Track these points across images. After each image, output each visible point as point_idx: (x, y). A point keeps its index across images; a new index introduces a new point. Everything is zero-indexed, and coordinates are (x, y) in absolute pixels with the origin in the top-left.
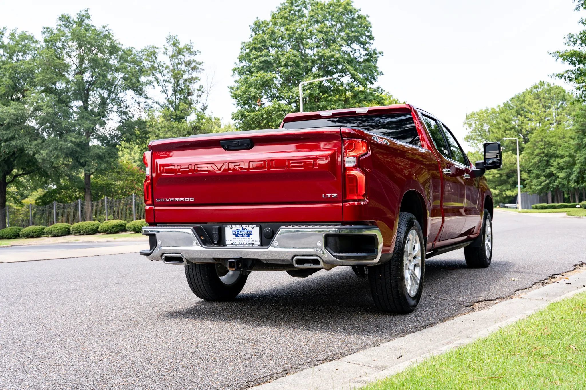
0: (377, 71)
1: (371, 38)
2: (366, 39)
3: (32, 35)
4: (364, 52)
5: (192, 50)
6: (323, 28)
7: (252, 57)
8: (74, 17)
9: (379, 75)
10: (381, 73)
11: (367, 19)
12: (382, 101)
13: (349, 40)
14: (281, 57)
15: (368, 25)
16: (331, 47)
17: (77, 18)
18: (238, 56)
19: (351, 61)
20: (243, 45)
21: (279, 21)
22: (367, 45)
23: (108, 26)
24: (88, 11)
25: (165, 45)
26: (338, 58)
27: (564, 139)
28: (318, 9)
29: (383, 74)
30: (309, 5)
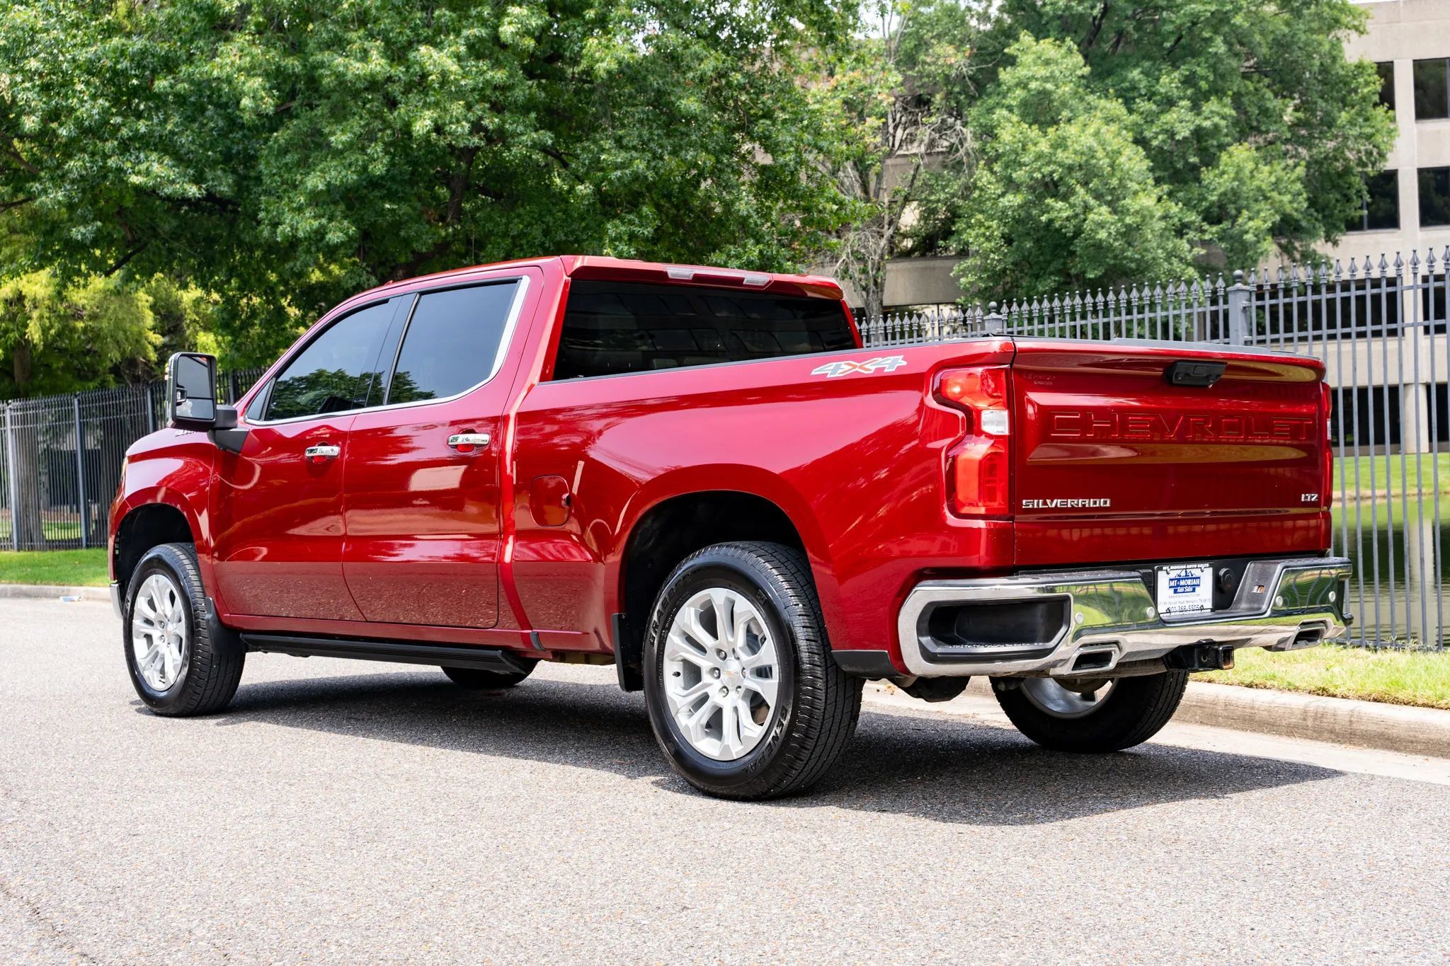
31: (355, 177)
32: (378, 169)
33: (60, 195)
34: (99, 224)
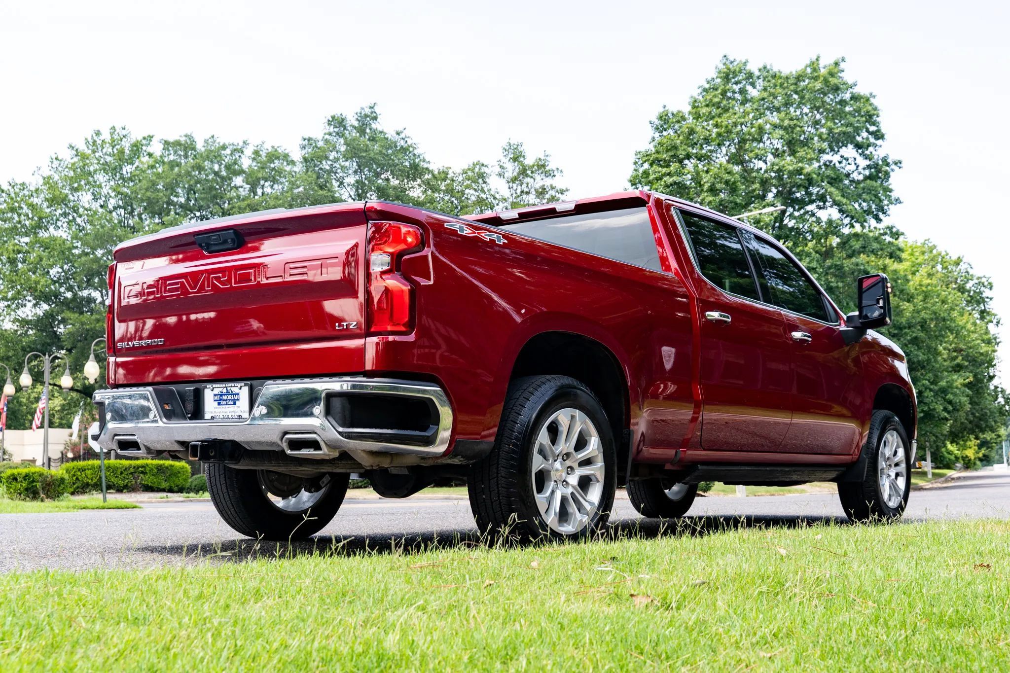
0: (890, 196)
1: (879, 135)
2: (867, 139)
3: (286, 152)
4: (863, 163)
5: (547, 168)
6: (782, 120)
7: (651, 178)
8: (352, 120)
9: (892, 203)
10: (897, 200)
11: (872, 100)
12: (898, 253)
13: (836, 142)
14: (704, 175)
15: (872, 112)
16: (798, 155)
17: (357, 120)
18: (629, 177)
19: (835, 180)
20: (638, 156)
21: (704, 110)
22: (871, 149)
23: (405, 131)
24: (375, 108)
25: (500, 161)
26: (809, 174)
28: (775, 86)
29: (900, 203)
30: (761, 81)
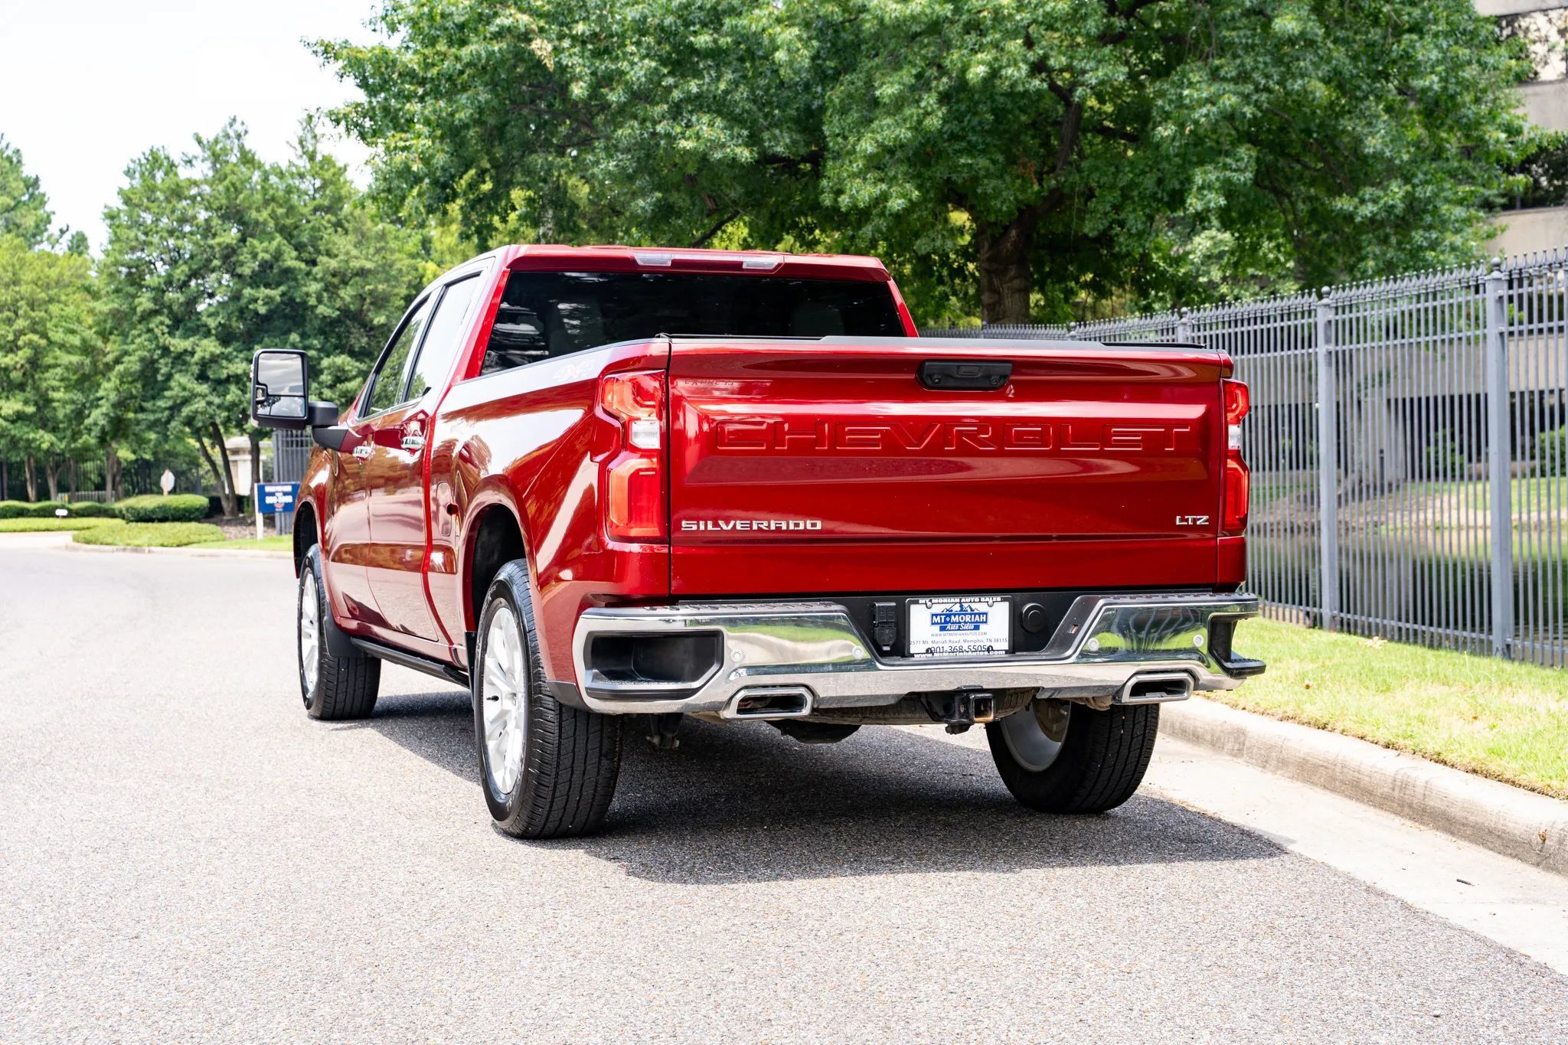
27: (17, 289)
31: (909, 134)
32: (933, 122)
33: (612, 165)
34: (659, 195)
